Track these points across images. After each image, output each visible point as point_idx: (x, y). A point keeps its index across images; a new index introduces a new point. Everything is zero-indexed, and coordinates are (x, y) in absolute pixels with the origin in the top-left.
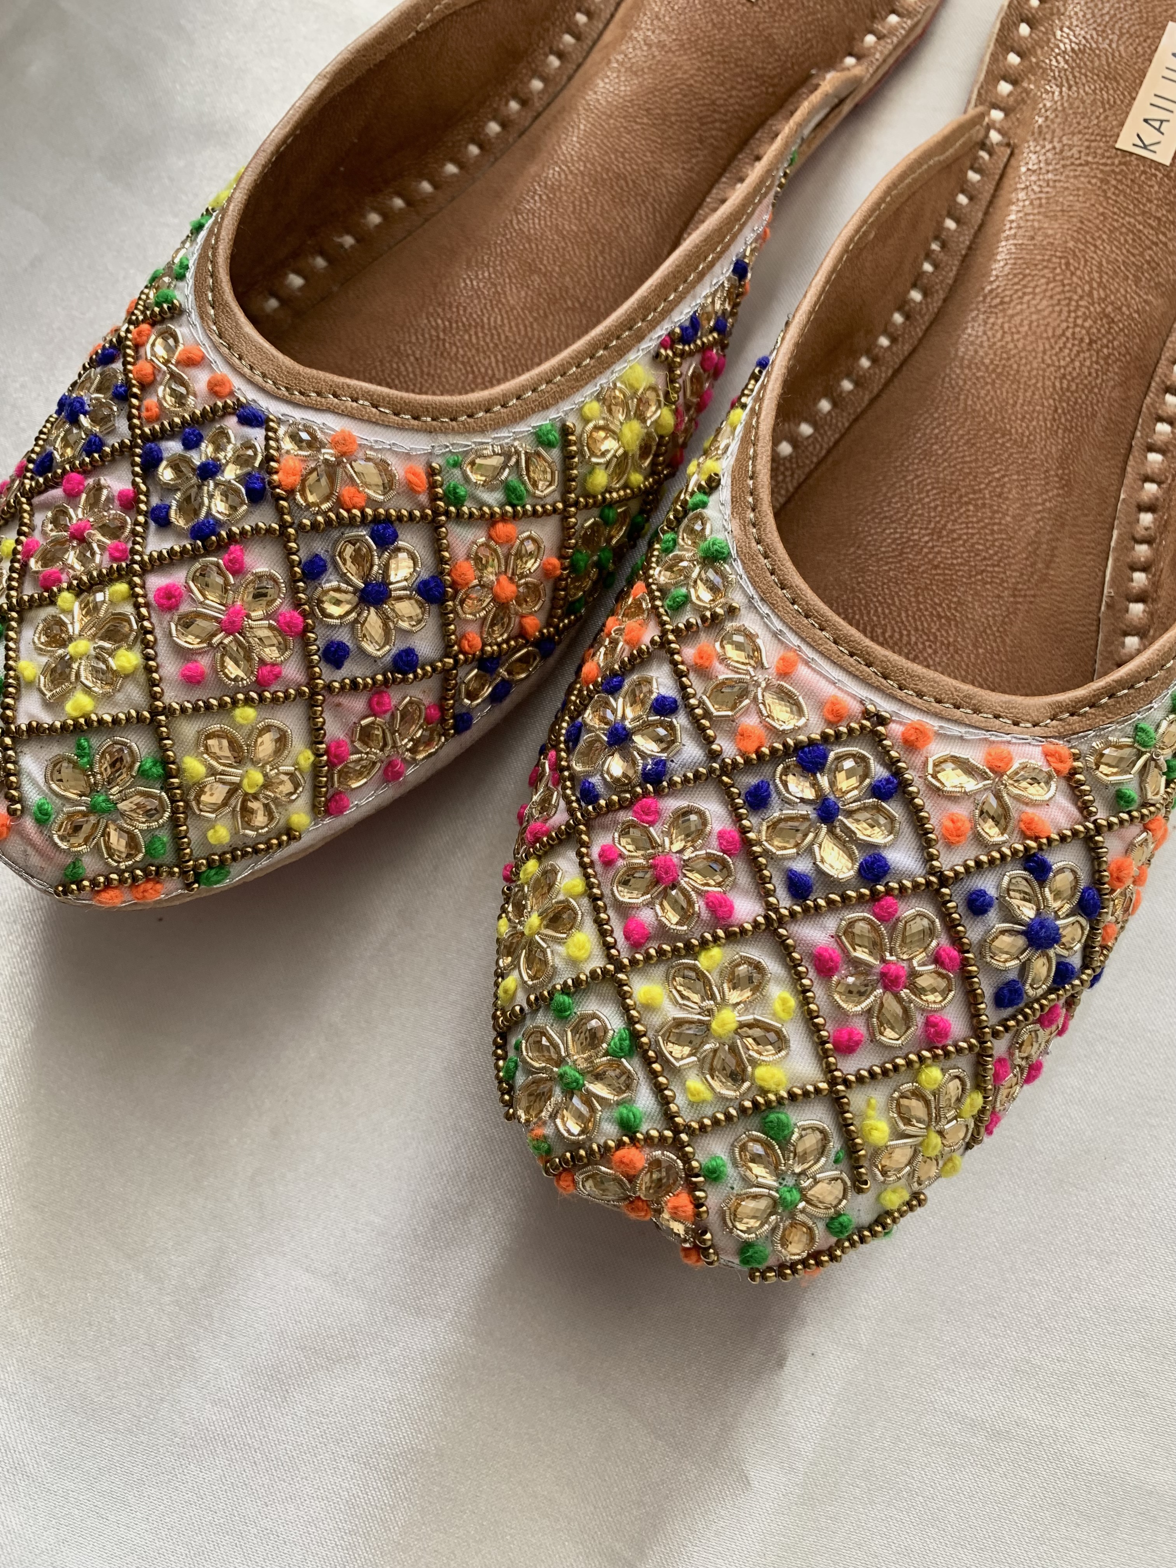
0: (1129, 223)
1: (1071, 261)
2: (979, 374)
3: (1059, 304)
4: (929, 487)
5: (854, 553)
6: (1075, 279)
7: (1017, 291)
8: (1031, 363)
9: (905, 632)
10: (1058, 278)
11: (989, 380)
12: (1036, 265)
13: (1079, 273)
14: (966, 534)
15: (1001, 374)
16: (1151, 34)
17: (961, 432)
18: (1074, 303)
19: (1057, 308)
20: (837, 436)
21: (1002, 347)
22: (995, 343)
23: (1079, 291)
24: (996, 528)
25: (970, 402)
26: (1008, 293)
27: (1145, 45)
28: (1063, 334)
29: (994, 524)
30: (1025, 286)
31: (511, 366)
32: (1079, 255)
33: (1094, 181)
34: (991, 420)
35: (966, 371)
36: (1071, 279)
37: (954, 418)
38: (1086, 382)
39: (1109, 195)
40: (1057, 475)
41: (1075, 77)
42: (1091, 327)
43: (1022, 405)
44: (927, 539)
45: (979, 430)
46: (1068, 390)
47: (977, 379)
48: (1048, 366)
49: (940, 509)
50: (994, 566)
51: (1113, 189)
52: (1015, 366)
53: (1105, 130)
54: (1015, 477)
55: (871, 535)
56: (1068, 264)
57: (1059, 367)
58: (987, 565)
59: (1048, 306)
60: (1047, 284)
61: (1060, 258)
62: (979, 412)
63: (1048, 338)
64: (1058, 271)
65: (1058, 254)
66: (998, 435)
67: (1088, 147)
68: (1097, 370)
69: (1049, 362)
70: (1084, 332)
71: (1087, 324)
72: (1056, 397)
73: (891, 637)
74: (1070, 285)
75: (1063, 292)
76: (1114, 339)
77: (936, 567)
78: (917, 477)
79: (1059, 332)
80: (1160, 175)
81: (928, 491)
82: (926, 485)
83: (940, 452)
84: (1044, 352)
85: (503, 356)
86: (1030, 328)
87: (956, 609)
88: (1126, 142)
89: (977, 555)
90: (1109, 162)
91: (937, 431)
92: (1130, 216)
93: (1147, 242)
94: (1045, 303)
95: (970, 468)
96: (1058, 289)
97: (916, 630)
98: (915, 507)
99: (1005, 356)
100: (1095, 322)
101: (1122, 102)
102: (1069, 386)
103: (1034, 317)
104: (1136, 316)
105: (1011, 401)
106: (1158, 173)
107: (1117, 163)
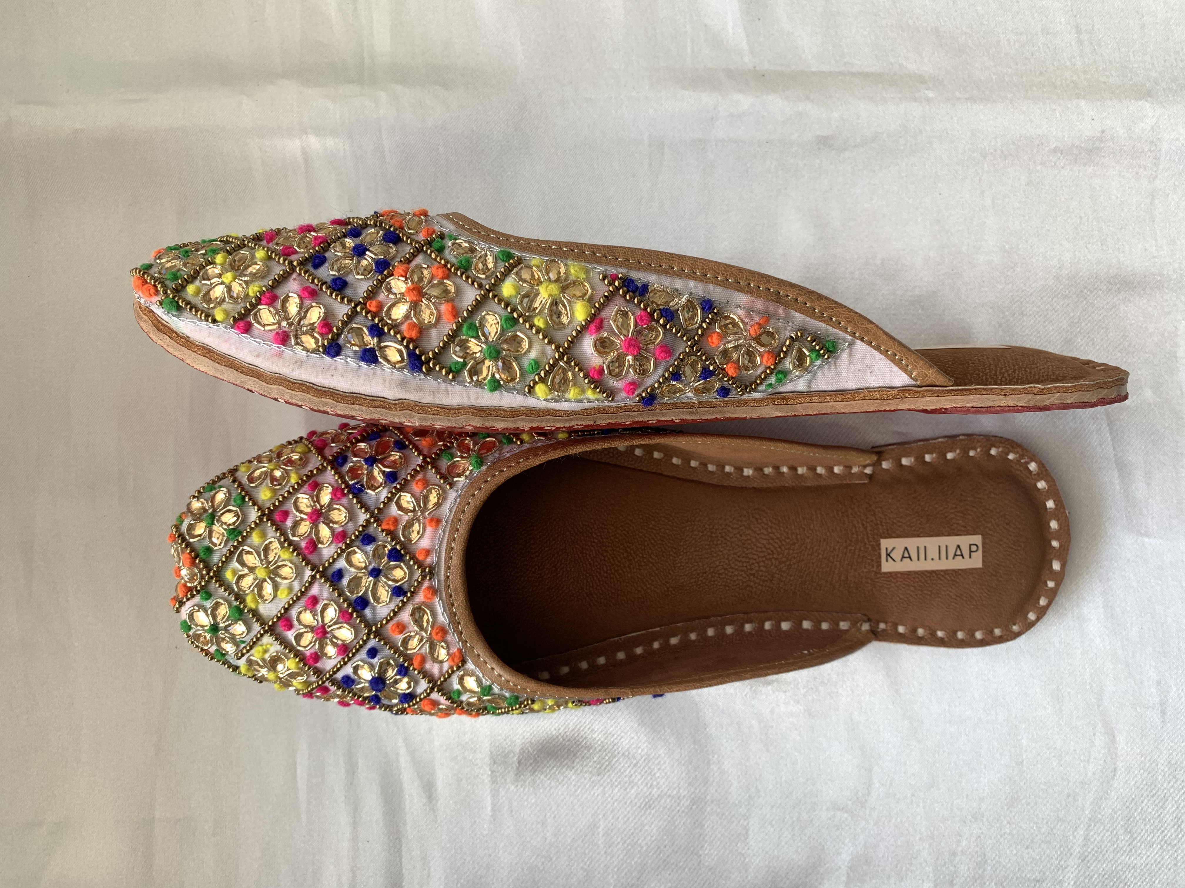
0: (835, 565)
1: (797, 545)
2: (707, 526)
3: (767, 549)
4: (627, 529)
5: (572, 510)
6: (787, 551)
7: (767, 524)
8: (725, 549)
9: (537, 554)
10: (783, 542)
11: (705, 532)
12: (787, 527)
13: (791, 552)
14: (609, 559)
15: (712, 537)
16: (969, 528)
17: (667, 531)
18: (771, 557)
19: (764, 549)
20: (644, 469)
21: (729, 531)
22: (729, 526)
23: (780, 556)
24: (620, 571)
25: (687, 528)
26: (764, 520)
27: (960, 527)
28: (750, 559)
30: (771, 527)
32: (803, 547)
33: (855, 536)
34: (682, 544)
35: (707, 519)
36: (786, 549)
37: (675, 524)
38: (729, 581)
39: (849, 548)
40: (668, 588)
41: (923, 498)
42: (762, 571)
43: (698, 555)
44: (596, 541)
45: (673, 540)
46: (719, 574)
47: (704, 526)
48: (728, 559)
49: (617, 540)
50: (598, 579)
51: (853, 548)
52: (719, 542)
53: (891, 529)
54: (655, 569)
55: (586, 514)
56: (794, 544)
57: (730, 565)
58: (597, 576)
59: (763, 544)
60: (778, 538)
61: (797, 539)
62: (684, 535)
63: (744, 552)
64: (788, 541)
65: (799, 537)
66: (674, 551)
67: (877, 524)
68: (738, 584)
69: (730, 558)
70: (757, 568)
71: (762, 568)
72: (712, 570)
73: (531, 549)
74: (782, 550)
75: (775, 548)
76: (762, 586)
77: (581, 552)
78: (631, 521)
79: (751, 556)
80: (874, 569)
81: (624, 530)
83: (651, 526)
84: (735, 554)
86: (746, 540)
87: (563, 572)
89: (600, 569)
90: (871, 539)
91: (663, 519)
92: (840, 564)
93: (829, 579)
94: (765, 542)
95: (648, 545)
96: (776, 545)
98: (612, 528)
99: (724, 534)
100: (765, 572)
101: (914, 531)
102: (721, 574)
103: (754, 540)
104: (782, 591)
105: (697, 549)
106: (875, 567)
107: (872, 543)
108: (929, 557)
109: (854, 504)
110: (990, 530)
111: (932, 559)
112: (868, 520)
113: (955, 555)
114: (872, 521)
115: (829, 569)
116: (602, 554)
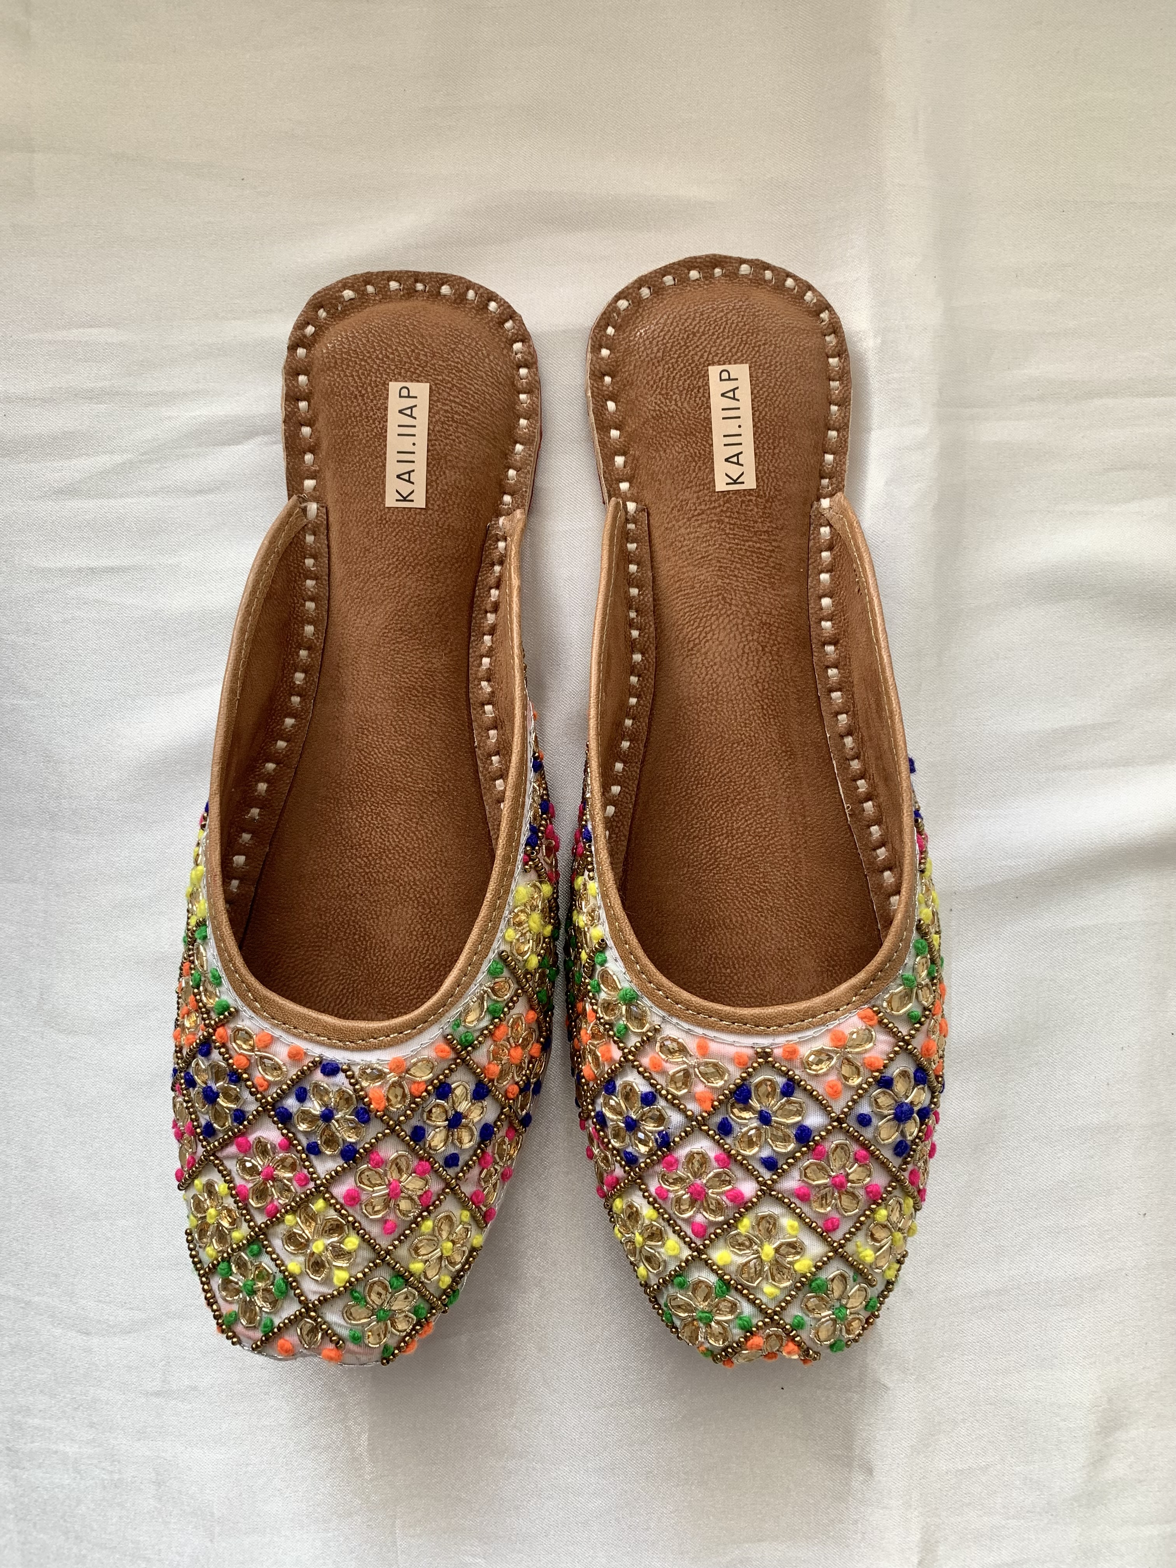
0: (749, 546)
1: (725, 595)
2: (704, 706)
3: (731, 631)
4: (711, 803)
6: (734, 608)
7: (701, 632)
8: (733, 683)
9: (743, 914)
10: (722, 612)
11: (712, 708)
12: (704, 607)
13: (734, 602)
15: (718, 699)
16: (700, 383)
17: (712, 754)
18: (740, 626)
19: (732, 635)
20: (636, 782)
21: (710, 679)
22: (704, 679)
23: (740, 615)
24: (762, 811)
25: (708, 729)
26: (695, 636)
27: (700, 395)
28: (744, 652)
29: (760, 809)
30: (704, 627)
31: (421, 866)
32: (728, 588)
33: (713, 524)
34: (727, 736)
35: (695, 707)
36: (731, 609)
37: (703, 745)
38: (772, 677)
39: (728, 531)
40: (783, 751)
41: (664, 440)
42: (758, 637)
43: (741, 716)
44: (726, 841)
45: (723, 747)
46: (764, 690)
47: (705, 709)
48: (745, 680)
49: (724, 816)
50: (773, 838)
51: (728, 526)
52: (724, 690)
53: (703, 480)
54: (759, 769)
55: (692, 854)
56: (724, 598)
57: (752, 677)
58: (769, 841)
59: (725, 636)
60: (718, 619)
61: (718, 596)
62: (716, 734)
63: (735, 660)
64: (720, 606)
65: (715, 593)
66: (735, 745)
67: (698, 498)
68: (776, 665)
69: (743, 676)
70: (756, 643)
71: (755, 637)
72: (759, 699)
73: (737, 922)
74: (732, 613)
75: (730, 621)
76: (776, 637)
77: (740, 859)
78: (700, 799)
79: (740, 651)
80: (754, 498)
81: (711, 806)
82: (708, 803)
83: (706, 774)
84: (738, 671)
85: (413, 862)
86: (721, 658)
87: (765, 882)
88: (721, 485)
89: (760, 837)
90: (716, 505)
91: (697, 759)
92: (747, 541)
93: (767, 554)
94: (722, 635)
95: (729, 778)
96: (726, 621)
97: (749, 909)
98: (709, 822)
99: (714, 685)
100: (760, 633)
101: (705, 451)
102: (763, 686)
103: (720, 648)
104: (782, 611)
105: (733, 717)
106: (752, 498)
107: (722, 503)
109: (674, 525)
110: (702, 356)
112: (694, 508)
114: (694, 504)
115: (754, 555)
116: (742, 834)
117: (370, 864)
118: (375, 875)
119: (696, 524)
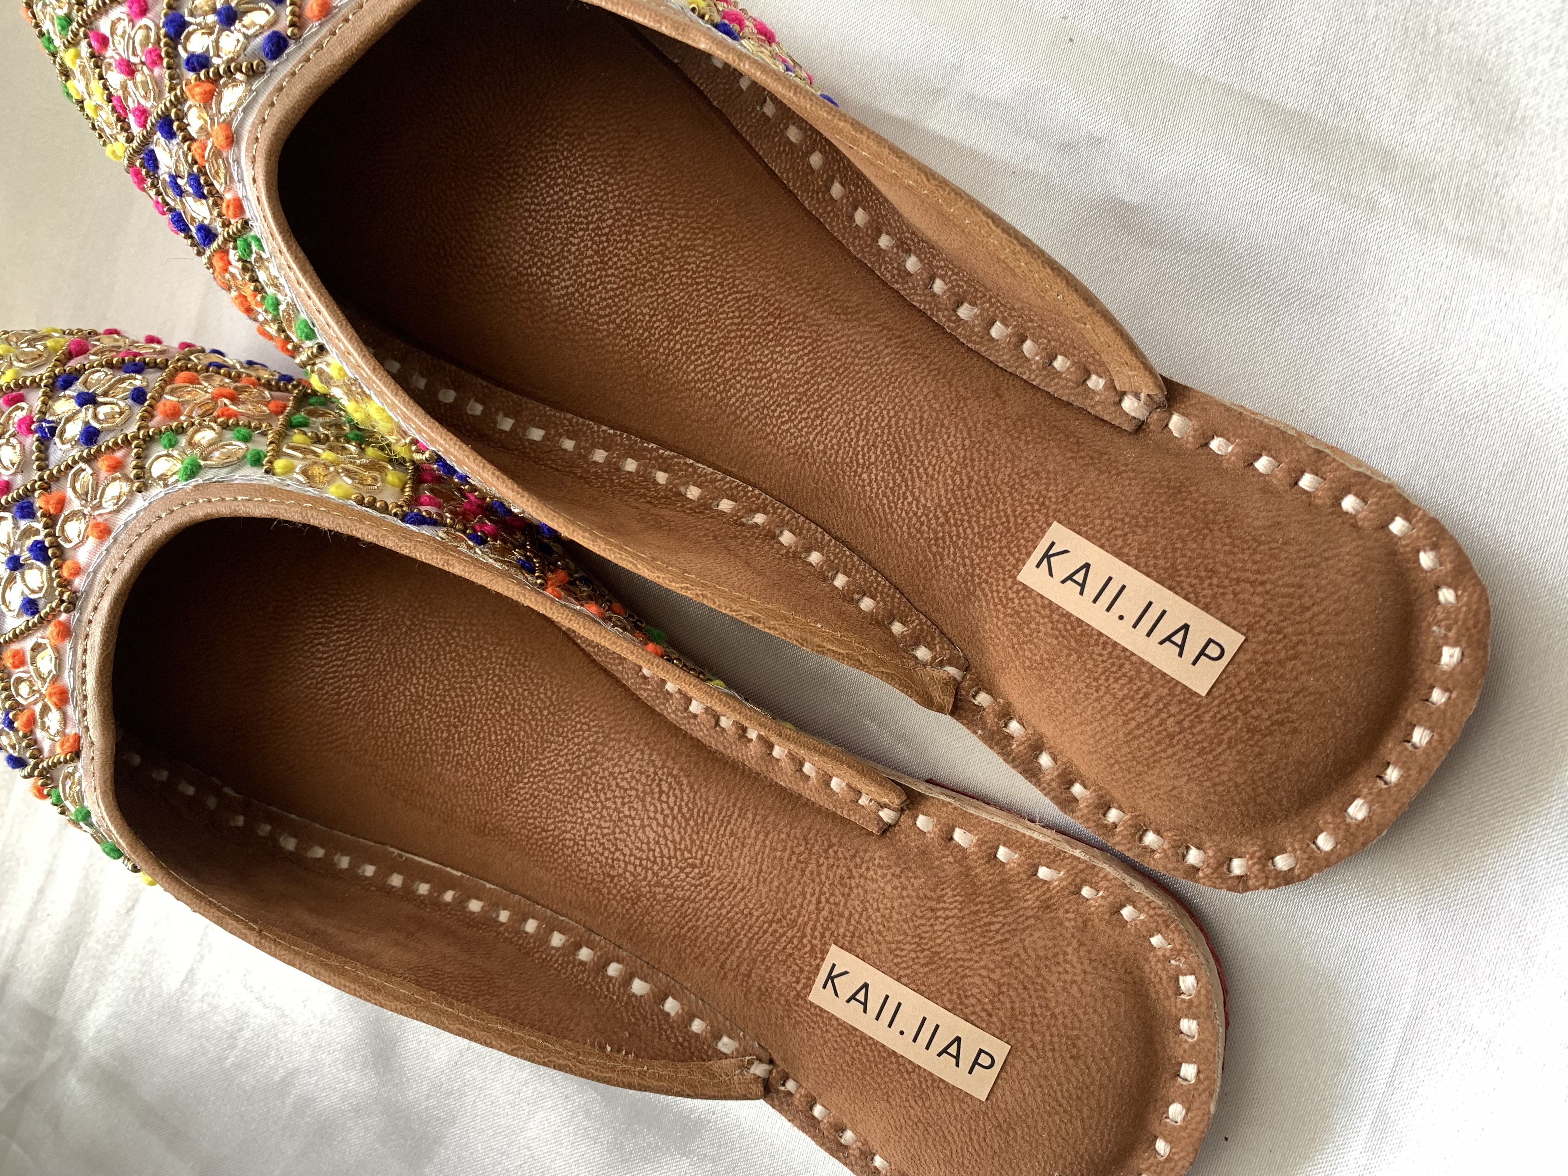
0: (740, 941)
1: (696, 870)
2: (583, 759)
3: (650, 849)
4: (466, 698)
5: (404, 624)
6: (676, 871)
7: (672, 809)
8: (589, 812)
9: (323, 662)
10: (678, 853)
11: (575, 768)
12: (698, 833)
13: (683, 876)
14: (419, 727)
15: (581, 781)
16: (995, 1019)
17: (522, 733)
18: (650, 865)
19: (645, 847)
21: (609, 786)
22: (615, 778)
23: (664, 873)
24: (428, 755)
25: (553, 746)
26: (672, 799)
27: (978, 1009)
28: (617, 849)
29: (431, 754)
30: (674, 818)
32: (703, 880)
33: (795, 912)
34: (533, 765)
35: (589, 747)
36: (677, 866)
37: (539, 729)
38: (574, 865)
39: (775, 926)
40: (486, 823)
41: (947, 918)
42: (626, 879)
43: (547, 797)
44: (413, 690)
45: (523, 752)
46: (564, 845)
47: (579, 757)
48: (586, 829)
49: (444, 706)
50: (393, 750)
51: (781, 931)
52: (587, 796)
53: (861, 937)
54: (478, 781)
55: (421, 641)
56: (694, 866)
57: (584, 840)
58: (392, 743)
59: (648, 838)
60: (674, 841)
61: (702, 860)
62: (542, 754)
63: (614, 833)
64: (687, 855)
65: (707, 858)
66: (517, 769)
67: (841, 915)
68: (586, 879)
69: (590, 831)
70: (621, 871)
71: (628, 875)
72: (556, 833)
73: (318, 650)
74: (670, 864)
75: (662, 856)
76: (618, 903)
77: (385, 695)
78: (479, 688)
79: (621, 845)
80: (799, 988)
81: (462, 696)
82: (469, 695)
83: (503, 712)
84: (599, 827)
86: (626, 816)
87: (347, 710)
89: (400, 735)
90: (816, 933)
91: (527, 711)
92: (748, 944)
93: (722, 957)
94: (652, 835)
95: (484, 738)
96: (665, 852)
97: (326, 673)
98: (446, 682)
99: (600, 787)
100: (631, 884)
101: (897, 965)
102: (568, 848)
103: (638, 823)
104: (645, 929)
105: (551, 786)
106: (801, 985)
107: (814, 942)
108: (898, 1025)
109: (827, 858)
110: (1033, 1046)
111: (902, 1033)
112: (831, 900)
113: (945, 1051)
114: (837, 904)
115: (727, 941)
116: (412, 715)
117: (596, 235)
118: (581, 233)
119: (809, 890)
